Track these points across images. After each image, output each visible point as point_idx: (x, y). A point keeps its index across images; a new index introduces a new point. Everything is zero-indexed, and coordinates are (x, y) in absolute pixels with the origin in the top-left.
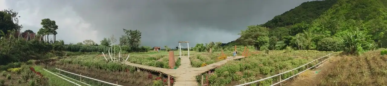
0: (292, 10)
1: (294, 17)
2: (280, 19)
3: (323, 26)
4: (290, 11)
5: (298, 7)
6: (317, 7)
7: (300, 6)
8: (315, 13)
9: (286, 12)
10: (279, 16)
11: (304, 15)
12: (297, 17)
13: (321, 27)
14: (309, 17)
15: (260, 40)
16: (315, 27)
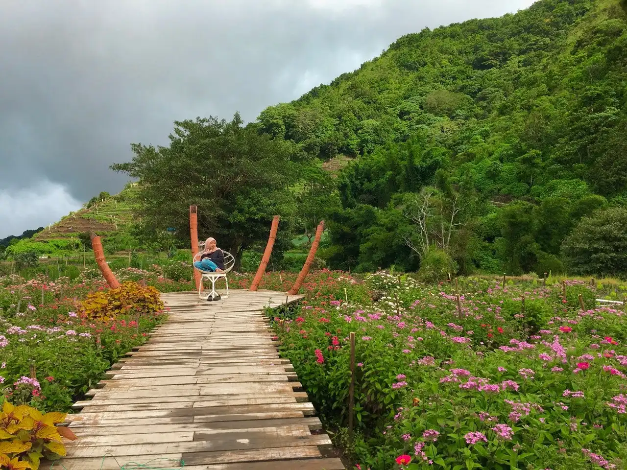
0: (345, 77)
1: (360, 118)
2: (289, 127)
3: (533, 152)
4: (336, 84)
5: (376, 60)
6: (472, 57)
7: (385, 55)
8: (462, 89)
9: (315, 93)
10: (282, 107)
11: (406, 105)
12: (368, 117)
13: (525, 161)
14: (431, 116)
15: (252, 209)
16: (488, 162)
